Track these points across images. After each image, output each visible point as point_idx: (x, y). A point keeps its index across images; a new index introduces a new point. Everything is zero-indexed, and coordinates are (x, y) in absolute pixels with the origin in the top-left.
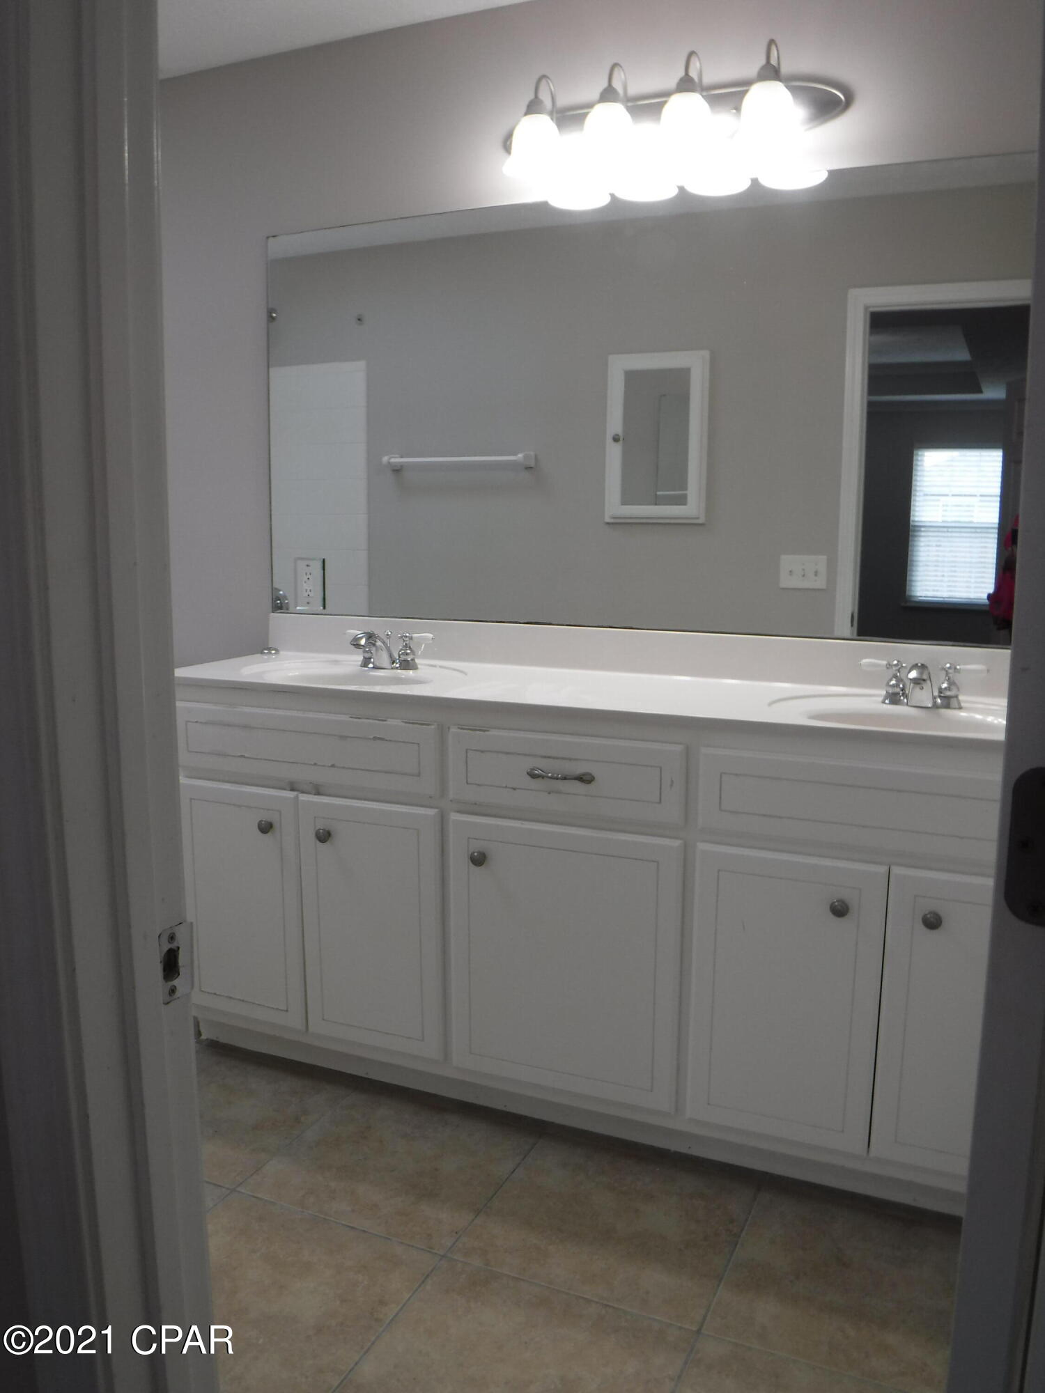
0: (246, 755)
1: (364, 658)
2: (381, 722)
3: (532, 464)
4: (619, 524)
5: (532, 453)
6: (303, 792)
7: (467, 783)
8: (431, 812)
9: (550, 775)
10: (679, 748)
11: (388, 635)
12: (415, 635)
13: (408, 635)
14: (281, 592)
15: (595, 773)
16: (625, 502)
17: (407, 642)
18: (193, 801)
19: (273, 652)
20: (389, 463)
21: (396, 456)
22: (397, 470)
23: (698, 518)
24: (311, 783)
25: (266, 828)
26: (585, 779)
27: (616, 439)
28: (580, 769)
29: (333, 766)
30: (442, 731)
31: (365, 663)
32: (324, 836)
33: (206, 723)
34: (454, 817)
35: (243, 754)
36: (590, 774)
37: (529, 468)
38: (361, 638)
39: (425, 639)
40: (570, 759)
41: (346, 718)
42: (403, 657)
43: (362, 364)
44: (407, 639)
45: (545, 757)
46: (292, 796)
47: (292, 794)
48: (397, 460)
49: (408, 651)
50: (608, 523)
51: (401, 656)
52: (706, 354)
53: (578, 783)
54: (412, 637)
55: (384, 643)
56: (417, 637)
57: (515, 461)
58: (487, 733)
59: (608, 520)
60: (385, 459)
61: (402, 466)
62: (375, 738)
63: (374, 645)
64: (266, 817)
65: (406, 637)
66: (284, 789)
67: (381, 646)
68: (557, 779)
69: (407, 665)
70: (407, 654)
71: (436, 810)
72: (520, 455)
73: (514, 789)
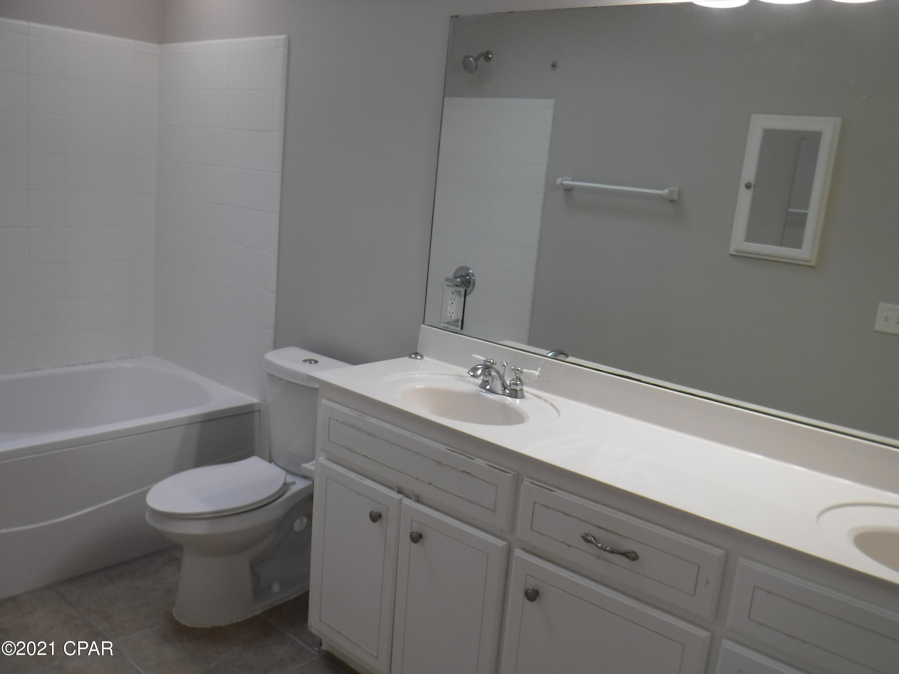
0: (368, 456)
1: (483, 381)
2: (469, 459)
3: (676, 198)
4: (740, 257)
5: (677, 189)
6: (407, 496)
7: (531, 530)
8: (502, 543)
9: (600, 545)
10: (719, 552)
11: (504, 365)
12: (524, 370)
13: (519, 368)
14: (470, 271)
15: (639, 554)
16: (749, 238)
17: (518, 375)
18: (328, 479)
19: (419, 357)
20: (562, 184)
21: (570, 178)
22: (568, 190)
23: (809, 261)
24: (413, 492)
25: (376, 517)
26: (631, 556)
27: (748, 186)
28: (627, 546)
29: (430, 484)
30: (518, 480)
31: (483, 386)
32: (417, 538)
33: (343, 423)
34: (518, 553)
35: (366, 455)
36: (636, 553)
37: (672, 201)
38: (478, 369)
39: (533, 375)
40: (620, 535)
41: (443, 448)
42: (513, 387)
43: (551, 102)
44: (518, 372)
45: (599, 527)
46: (398, 498)
47: (398, 496)
48: (569, 183)
49: (518, 382)
50: (732, 255)
51: (512, 386)
52: (838, 120)
53: (624, 558)
54: (522, 371)
55: (498, 372)
56: (526, 373)
57: (662, 194)
58: (552, 493)
59: (732, 252)
60: (559, 180)
61: (572, 187)
62: (464, 472)
63: (490, 375)
64: (375, 508)
65: (518, 370)
66: (393, 489)
67: (495, 376)
68: (605, 550)
69: (515, 394)
70: (517, 385)
71: (504, 543)
72: (666, 191)
73: (569, 546)
